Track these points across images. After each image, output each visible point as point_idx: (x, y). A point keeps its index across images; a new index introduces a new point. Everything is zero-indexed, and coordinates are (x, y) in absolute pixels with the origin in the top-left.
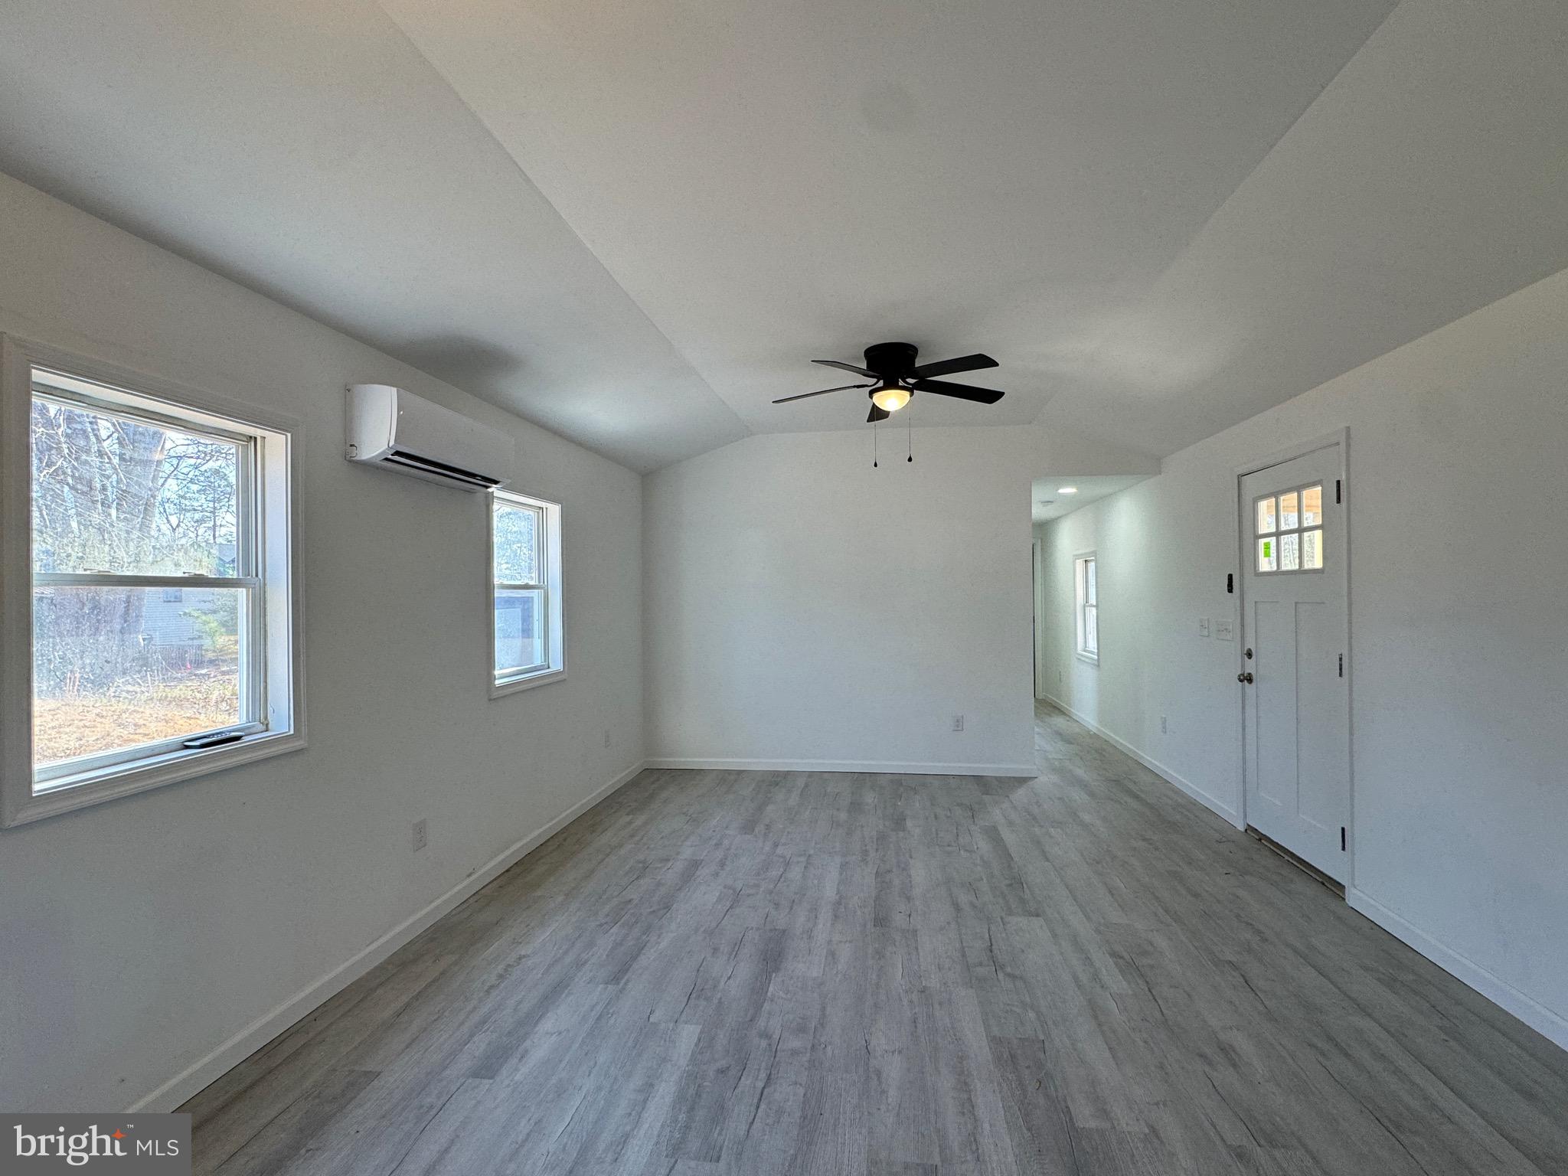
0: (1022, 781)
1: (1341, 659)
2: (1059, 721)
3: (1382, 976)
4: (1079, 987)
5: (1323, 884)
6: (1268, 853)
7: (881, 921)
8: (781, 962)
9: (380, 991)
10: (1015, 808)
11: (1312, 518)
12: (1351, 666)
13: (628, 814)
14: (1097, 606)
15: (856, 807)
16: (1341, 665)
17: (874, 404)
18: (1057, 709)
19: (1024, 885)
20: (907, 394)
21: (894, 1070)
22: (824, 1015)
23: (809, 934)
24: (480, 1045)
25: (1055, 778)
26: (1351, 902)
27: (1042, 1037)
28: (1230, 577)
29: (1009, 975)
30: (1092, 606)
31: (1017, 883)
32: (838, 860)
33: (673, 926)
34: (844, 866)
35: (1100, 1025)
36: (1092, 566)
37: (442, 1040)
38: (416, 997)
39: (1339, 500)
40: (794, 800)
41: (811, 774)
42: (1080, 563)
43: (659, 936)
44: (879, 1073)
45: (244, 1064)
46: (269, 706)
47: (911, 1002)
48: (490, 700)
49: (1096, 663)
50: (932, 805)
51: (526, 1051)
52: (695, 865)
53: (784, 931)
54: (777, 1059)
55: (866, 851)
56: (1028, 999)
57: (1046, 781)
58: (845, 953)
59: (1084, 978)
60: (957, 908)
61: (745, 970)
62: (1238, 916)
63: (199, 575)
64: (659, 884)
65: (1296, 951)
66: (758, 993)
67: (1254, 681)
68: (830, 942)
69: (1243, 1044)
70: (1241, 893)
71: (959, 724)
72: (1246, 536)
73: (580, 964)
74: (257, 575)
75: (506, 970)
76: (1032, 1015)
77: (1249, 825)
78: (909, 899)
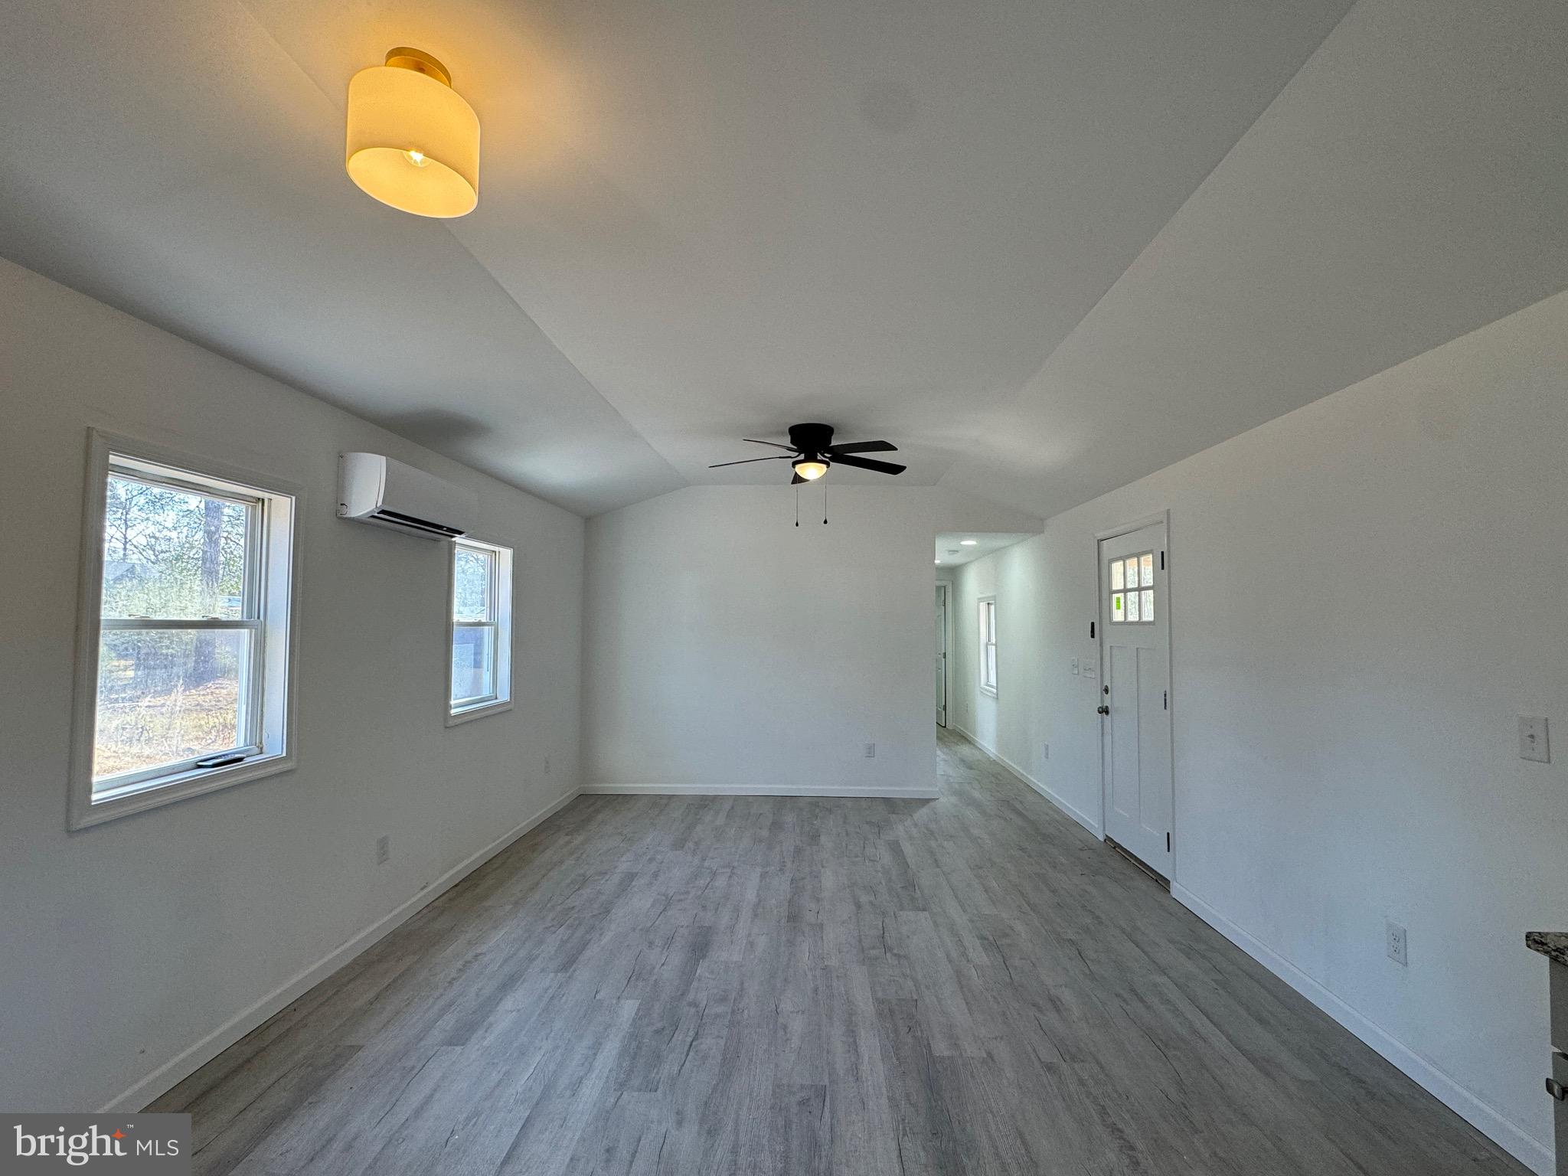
0: (926, 802)
1: (1165, 695)
2: (965, 750)
3: (1183, 947)
4: (950, 962)
5: (1157, 881)
6: (1118, 858)
7: (794, 918)
8: (707, 952)
9: (351, 986)
10: (916, 825)
11: (1148, 579)
12: (1172, 701)
13: (567, 835)
14: (996, 645)
15: (776, 826)
16: (1165, 700)
17: (796, 473)
18: (964, 739)
19: (917, 888)
20: (824, 466)
21: (797, 1025)
22: (742, 989)
23: (732, 929)
24: (449, 1022)
25: (954, 799)
26: (1174, 894)
27: (915, 997)
28: (1093, 624)
29: (895, 955)
30: (992, 644)
31: (911, 885)
32: (759, 870)
33: (613, 926)
34: (763, 876)
35: (962, 988)
36: (992, 607)
37: (414, 1020)
38: (386, 988)
39: (1163, 568)
40: (720, 821)
41: (737, 798)
42: (983, 606)
43: (601, 935)
44: (785, 1027)
45: (237, 1046)
46: (264, 731)
47: (815, 976)
48: (446, 727)
49: (995, 696)
50: (845, 822)
51: (491, 1025)
52: (631, 877)
53: (710, 927)
54: (703, 1021)
55: (784, 862)
56: (908, 972)
57: (946, 802)
58: (762, 942)
59: (954, 954)
60: (858, 906)
61: (677, 957)
62: (1084, 906)
63: (214, 618)
64: (599, 893)
65: (1123, 931)
66: (688, 974)
67: (1110, 713)
68: (749, 935)
69: (1067, 996)
70: (1090, 888)
71: (870, 751)
72: (1102, 591)
73: (531, 959)
74: (259, 618)
75: (464, 966)
76: (910, 983)
77: (1107, 836)
78: (818, 900)
